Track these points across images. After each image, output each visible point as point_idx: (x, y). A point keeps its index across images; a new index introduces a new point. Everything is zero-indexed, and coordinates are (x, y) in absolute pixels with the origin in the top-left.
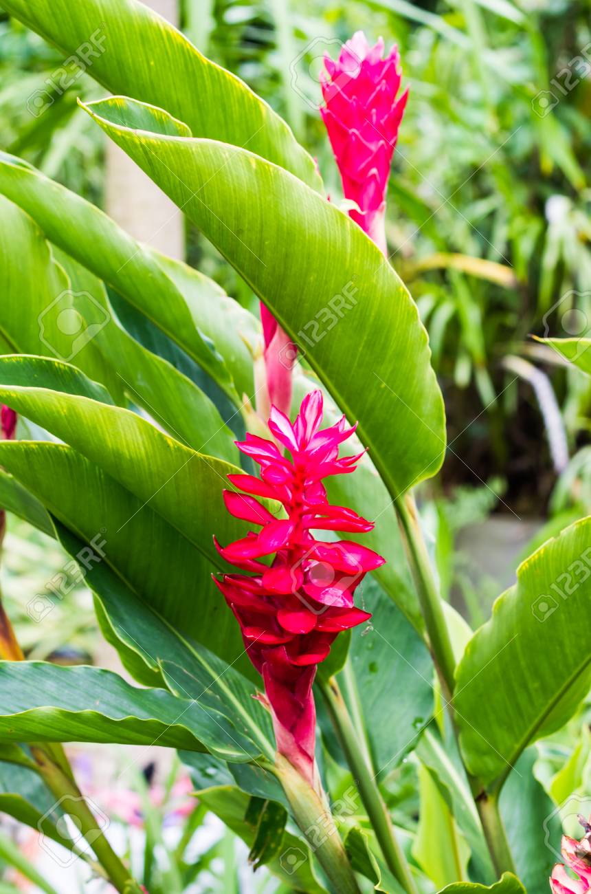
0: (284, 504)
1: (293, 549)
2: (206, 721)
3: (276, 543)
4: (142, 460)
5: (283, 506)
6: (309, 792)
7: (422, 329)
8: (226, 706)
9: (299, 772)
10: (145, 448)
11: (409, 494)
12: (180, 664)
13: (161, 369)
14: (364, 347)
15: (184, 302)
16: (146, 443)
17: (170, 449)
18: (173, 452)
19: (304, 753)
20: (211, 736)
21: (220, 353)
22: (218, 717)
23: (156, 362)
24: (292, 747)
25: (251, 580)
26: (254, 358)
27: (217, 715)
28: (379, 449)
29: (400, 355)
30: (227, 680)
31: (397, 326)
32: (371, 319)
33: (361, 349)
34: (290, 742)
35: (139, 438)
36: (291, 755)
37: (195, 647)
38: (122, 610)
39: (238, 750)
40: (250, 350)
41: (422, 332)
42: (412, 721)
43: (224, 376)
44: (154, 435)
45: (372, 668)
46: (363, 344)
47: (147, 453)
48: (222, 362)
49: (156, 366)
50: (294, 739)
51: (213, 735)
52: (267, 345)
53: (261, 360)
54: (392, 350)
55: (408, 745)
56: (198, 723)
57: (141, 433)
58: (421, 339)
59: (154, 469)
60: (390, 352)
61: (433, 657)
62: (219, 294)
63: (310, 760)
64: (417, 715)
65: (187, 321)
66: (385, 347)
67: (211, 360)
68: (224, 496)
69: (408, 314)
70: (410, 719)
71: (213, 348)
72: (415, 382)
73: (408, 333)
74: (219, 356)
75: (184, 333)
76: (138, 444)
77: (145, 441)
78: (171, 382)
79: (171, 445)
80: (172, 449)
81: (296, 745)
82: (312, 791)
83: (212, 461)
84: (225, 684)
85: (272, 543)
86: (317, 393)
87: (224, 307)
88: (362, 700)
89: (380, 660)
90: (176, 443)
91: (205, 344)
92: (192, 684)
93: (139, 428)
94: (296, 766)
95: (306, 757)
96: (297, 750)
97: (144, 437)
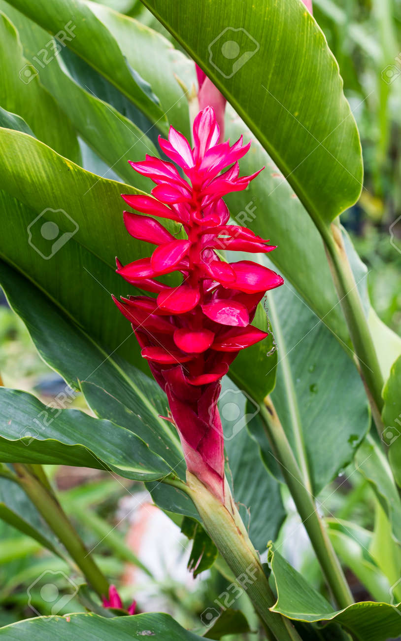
0: (184, 225)
1: (193, 269)
2: (118, 440)
3: (170, 262)
4: (44, 183)
5: (183, 226)
6: (221, 509)
7: (331, 56)
8: (147, 425)
9: (209, 491)
10: (46, 172)
11: (335, 224)
12: (101, 385)
13: (104, 112)
14: (273, 75)
15: (118, 47)
16: (46, 167)
17: (71, 171)
18: (74, 176)
19: (213, 472)
20: (121, 455)
21: (157, 95)
22: (130, 436)
23: (99, 105)
24: (200, 466)
25: (154, 302)
26: (189, 100)
27: (129, 434)
28: (300, 179)
29: (310, 82)
30: (155, 400)
31: (304, 52)
32: (277, 45)
33: (270, 76)
34: (198, 461)
35: (38, 160)
36: (199, 473)
37: (125, 370)
38: (47, 334)
39: (149, 469)
40: (185, 91)
41: (332, 59)
42: (348, 438)
43: (159, 115)
44: (53, 159)
45: (312, 388)
46: (272, 71)
47: (48, 177)
48: (157, 103)
49: (99, 109)
50: (201, 458)
51: (124, 454)
52: (200, 87)
53: (195, 101)
54: (302, 76)
55: (345, 460)
56: (109, 442)
57: (40, 157)
58: (331, 67)
59: (58, 193)
60: (300, 79)
61: (363, 379)
62: (168, 47)
63: (220, 478)
64: (353, 432)
65: (120, 62)
66: (294, 74)
67: (145, 101)
68: (124, 218)
69: (315, 40)
70: (346, 436)
71: (150, 90)
72: (328, 110)
73: (317, 60)
74: (155, 98)
75: (119, 75)
76: (38, 168)
77: (45, 164)
78: (113, 123)
79: (71, 168)
80: (73, 173)
81: (203, 463)
82: (224, 508)
83: (116, 185)
84: (152, 404)
85: (166, 262)
86: (209, 110)
87: (172, 59)
88: (303, 419)
89: (320, 382)
90: (75, 166)
91: (139, 85)
92: (112, 404)
93: (38, 152)
94: (206, 485)
95: (215, 475)
96: (205, 469)
97: (44, 160)
